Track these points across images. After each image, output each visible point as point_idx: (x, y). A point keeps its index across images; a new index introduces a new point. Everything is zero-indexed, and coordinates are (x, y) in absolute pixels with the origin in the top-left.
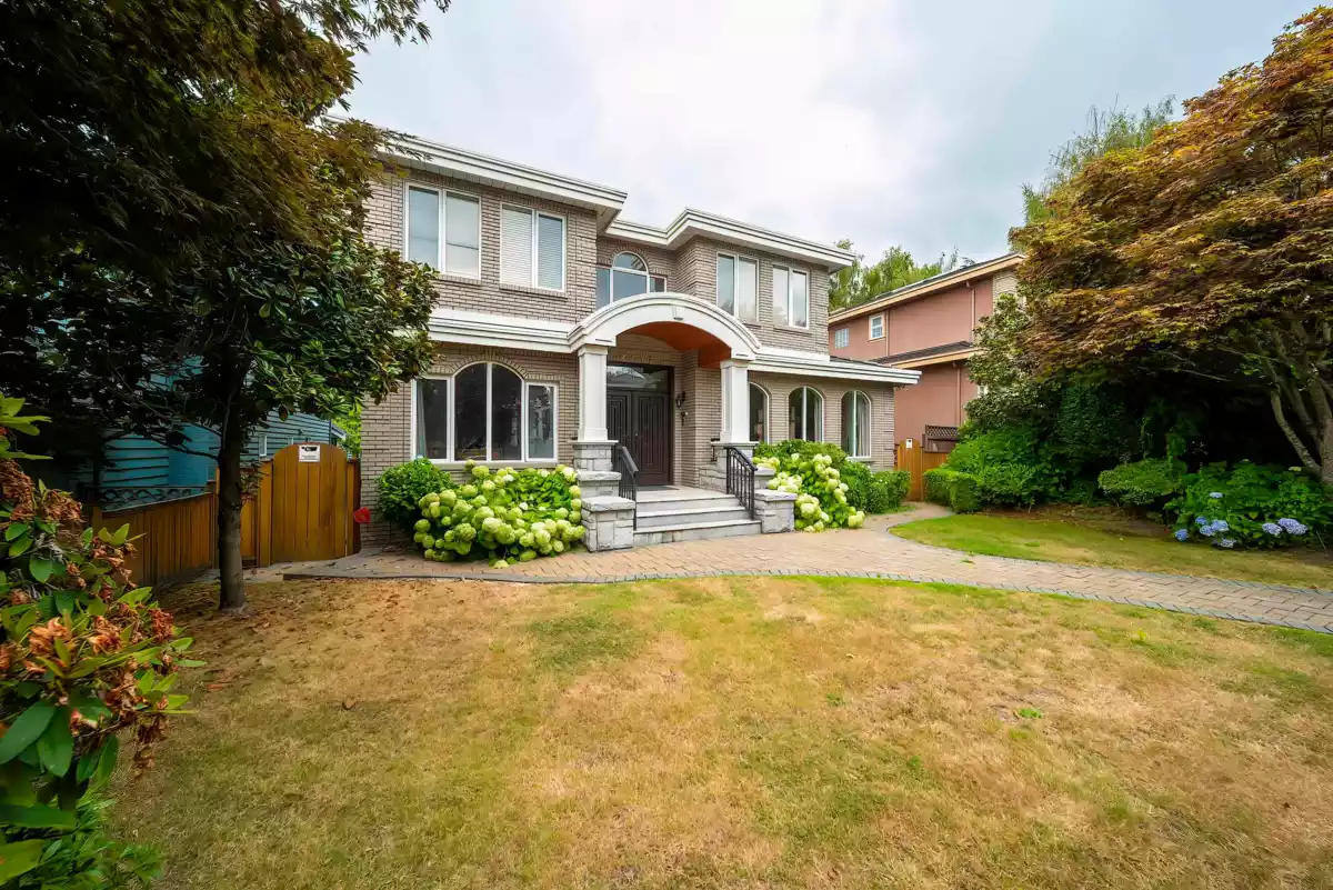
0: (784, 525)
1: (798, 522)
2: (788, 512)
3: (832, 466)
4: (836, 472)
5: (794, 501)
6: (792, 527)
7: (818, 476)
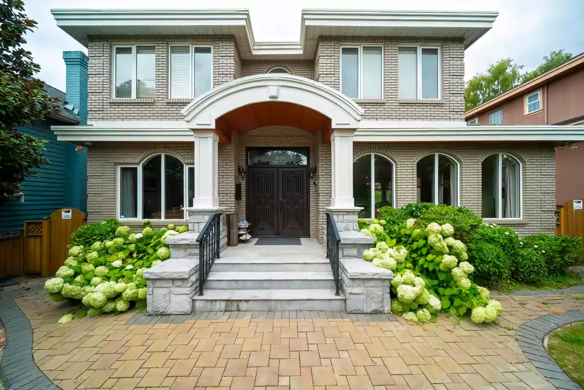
0: (374, 307)
1: (396, 305)
2: (381, 292)
3: (455, 236)
4: (459, 245)
5: (390, 280)
6: (387, 308)
7: (432, 248)
